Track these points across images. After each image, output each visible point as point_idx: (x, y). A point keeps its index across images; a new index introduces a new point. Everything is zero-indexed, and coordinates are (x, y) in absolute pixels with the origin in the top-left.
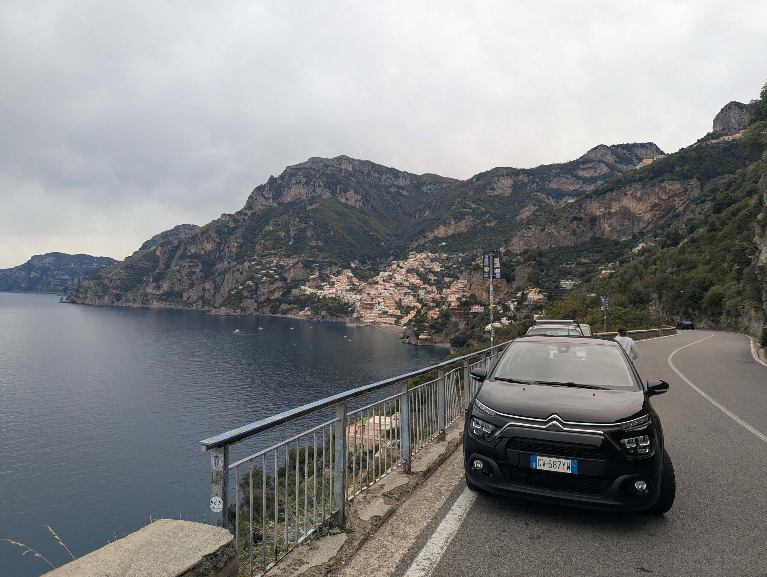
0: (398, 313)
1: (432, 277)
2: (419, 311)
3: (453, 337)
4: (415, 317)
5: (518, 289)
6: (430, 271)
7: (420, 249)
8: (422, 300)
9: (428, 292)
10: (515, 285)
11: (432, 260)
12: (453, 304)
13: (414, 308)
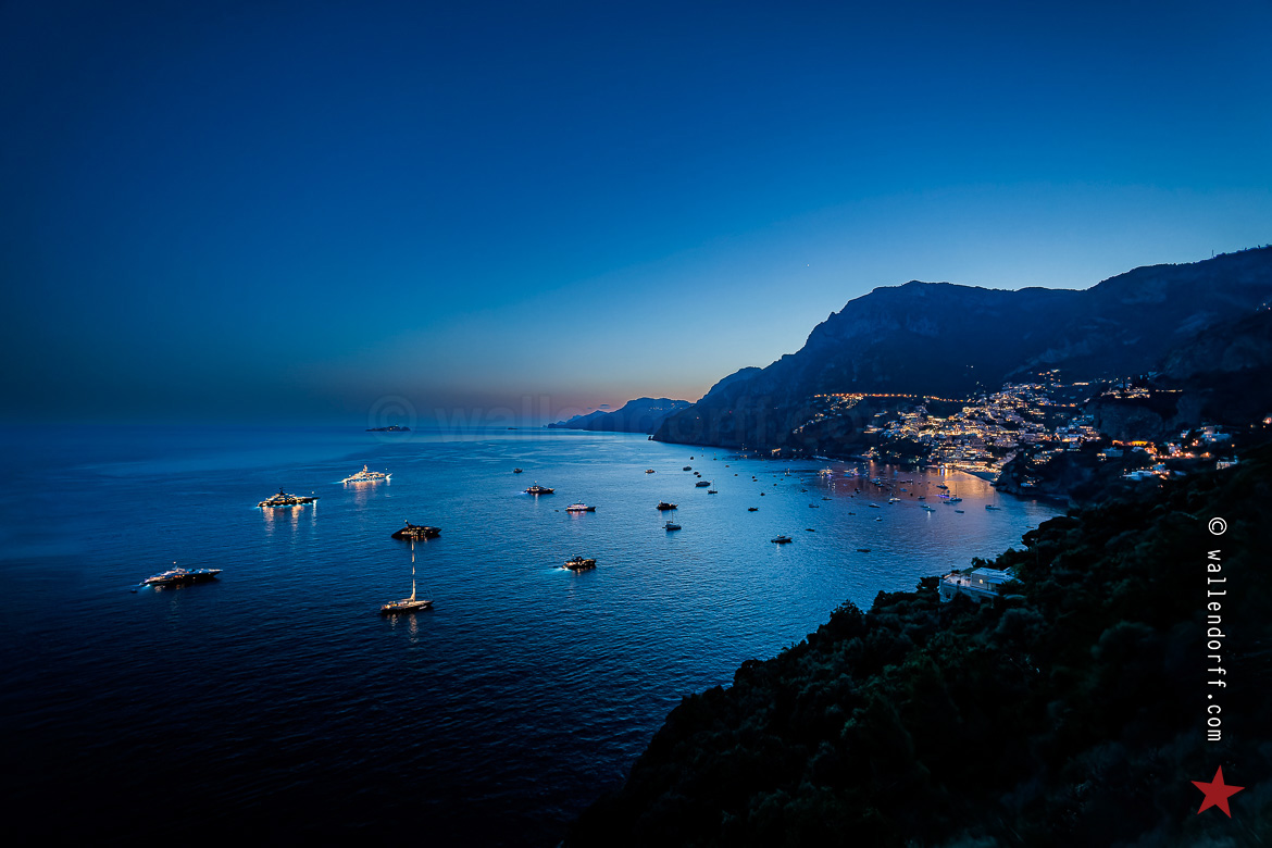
0: (990, 456)
1: (1039, 413)
2: (1020, 455)
3: (1073, 486)
4: (1015, 460)
5: (1184, 427)
6: (1034, 405)
7: (1017, 380)
8: (1024, 439)
9: (1031, 431)
10: (1177, 421)
11: (1039, 392)
12: (1071, 446)
13: (1011, 450)
